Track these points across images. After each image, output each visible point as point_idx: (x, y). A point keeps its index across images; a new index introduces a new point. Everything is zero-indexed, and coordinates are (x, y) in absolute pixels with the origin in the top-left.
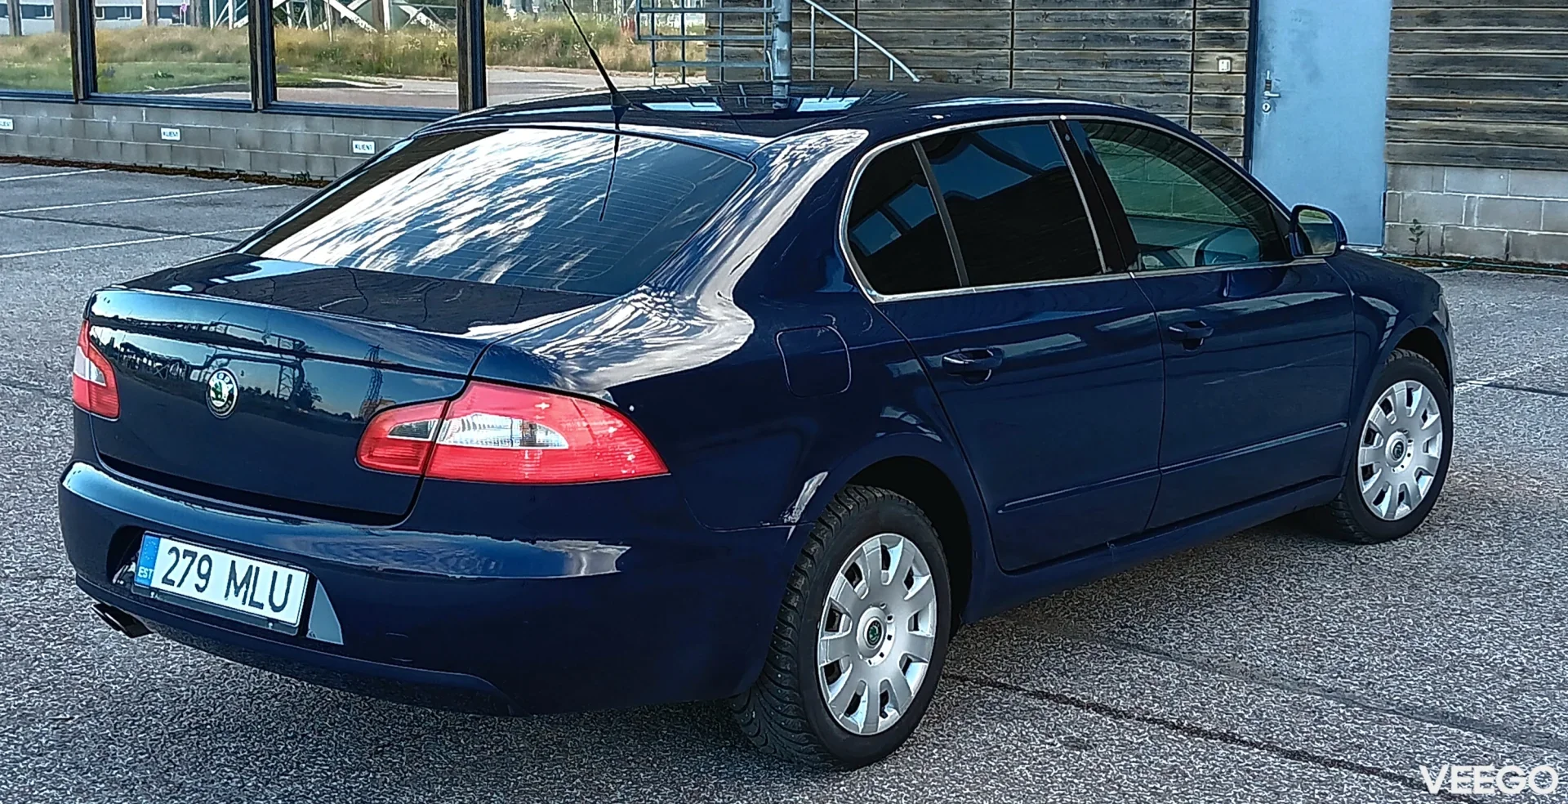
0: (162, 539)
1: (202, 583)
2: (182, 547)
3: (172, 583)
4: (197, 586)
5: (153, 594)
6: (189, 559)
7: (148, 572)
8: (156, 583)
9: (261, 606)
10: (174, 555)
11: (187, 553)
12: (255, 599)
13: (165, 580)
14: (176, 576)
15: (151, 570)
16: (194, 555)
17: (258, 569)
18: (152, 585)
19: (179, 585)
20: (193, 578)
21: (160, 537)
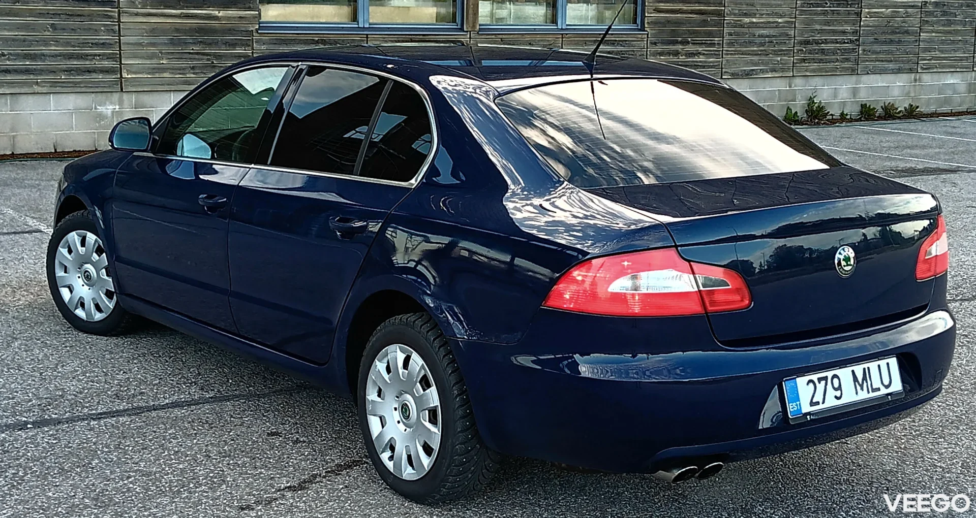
0: (797, 379)
1: (838, 393)
2: (815, 377)
3: (818, 403)
4: (836, 397)
5: (808, 417)
6: (823, 382)
7: (797, 405)
8: (806, 408)
9: (879, 389)
10: (811, 385)
11: (820, 380)
12: (874, 387)
13: (812, 404)
14: (818, 397)
15: (798, 403)
16: (826, 378)
17: (868, 368)
18: (804, 411)
19: (823, 402)
20: (831, 393)
21: (795, 378)
